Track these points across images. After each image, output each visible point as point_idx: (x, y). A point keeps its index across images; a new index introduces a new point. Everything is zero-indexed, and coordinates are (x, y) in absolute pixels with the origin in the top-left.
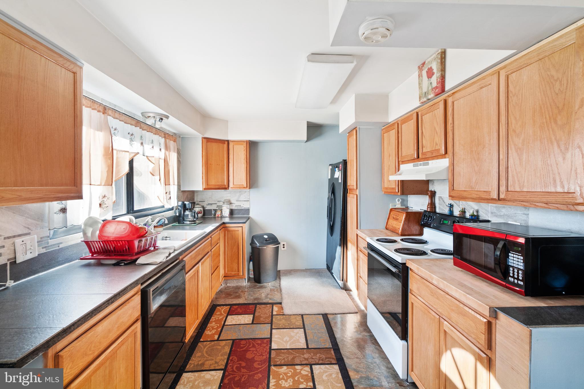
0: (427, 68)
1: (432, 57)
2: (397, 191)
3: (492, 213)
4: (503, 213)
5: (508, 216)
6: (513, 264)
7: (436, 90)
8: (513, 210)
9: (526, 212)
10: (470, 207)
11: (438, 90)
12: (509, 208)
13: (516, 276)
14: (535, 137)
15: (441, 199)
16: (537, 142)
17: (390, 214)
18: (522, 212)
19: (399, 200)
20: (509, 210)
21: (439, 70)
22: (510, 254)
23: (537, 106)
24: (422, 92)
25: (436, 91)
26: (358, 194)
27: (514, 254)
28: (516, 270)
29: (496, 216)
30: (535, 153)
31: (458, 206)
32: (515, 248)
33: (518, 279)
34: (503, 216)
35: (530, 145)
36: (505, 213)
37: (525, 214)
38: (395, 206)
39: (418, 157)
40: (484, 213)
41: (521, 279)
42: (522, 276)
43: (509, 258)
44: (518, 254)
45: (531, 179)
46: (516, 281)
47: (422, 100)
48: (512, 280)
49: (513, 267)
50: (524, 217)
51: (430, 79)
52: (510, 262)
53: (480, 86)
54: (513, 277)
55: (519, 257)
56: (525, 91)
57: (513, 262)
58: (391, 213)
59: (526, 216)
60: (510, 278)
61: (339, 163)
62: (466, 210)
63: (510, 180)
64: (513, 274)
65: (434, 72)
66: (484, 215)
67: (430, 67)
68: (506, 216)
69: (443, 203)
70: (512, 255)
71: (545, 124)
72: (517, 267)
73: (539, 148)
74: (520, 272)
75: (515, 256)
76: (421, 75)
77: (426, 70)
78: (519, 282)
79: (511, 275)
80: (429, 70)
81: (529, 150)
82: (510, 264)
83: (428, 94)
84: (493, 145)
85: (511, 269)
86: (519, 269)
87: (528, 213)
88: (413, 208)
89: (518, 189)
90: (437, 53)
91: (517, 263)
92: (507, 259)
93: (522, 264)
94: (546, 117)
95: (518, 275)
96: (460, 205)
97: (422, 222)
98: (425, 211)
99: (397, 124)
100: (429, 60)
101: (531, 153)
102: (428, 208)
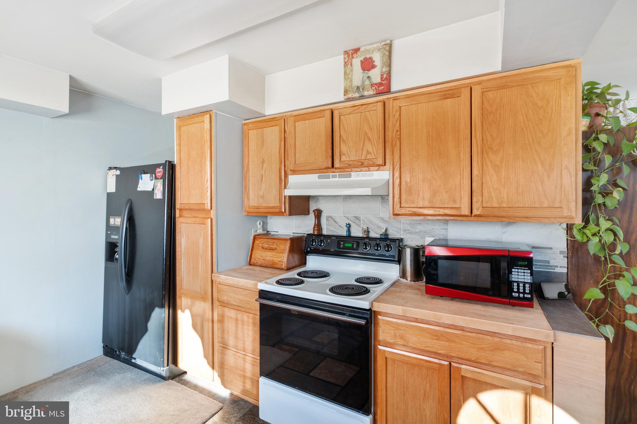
0: (363, 57)
1: (375, 46)
2: (283, 211)
3: (404, 230)
4: (419, 229)
5: (424, 232)
6: (517, 279)
7: (379, 87)
8: (430, 226)
9: (445, 227)
10: (375, 226)
11: (383, 87)
12: (426, 225)
13: (521, 291)
14: (516, 157)
15: (330, 219)
16: (518, 161)
17: (254, 242)
18: (441, 227)
19: (260, 224)
20: (426, 226)
21: (387, 64)
22: (513, 270)
23: (518, 127)
24: (352, 85)
25: (380, 89)
26: (212, 217)
27: (518, 269)
28: (521, 285)
29: (411, 233)
30: (516, 171)
31: (358, 225)
32: (520, 263)
33: (524, 293)
34: (419, 232)
35: (510, 163)
36: (421, 230)
37: (444, 229)
38: (256, 232)
39: (333, 166)
40: (394, 231)
41: (528, 292)
42: (529, 289)
43: (512, 274)
44: (524, 268)
45: (511, 195)
46: (521, 295)
47: (351, 95)
48: (517, 295)
49: (517, 282)
50: (443, 232)
51: (366, 71)
52: (514, 278)
53: (444, 95)
54: (518, 292)
55: (525, 271)
56: (504, 111)
57: (517, 277)
58: (256, 242)
59: (445, 231)
60: (514, 294)
61: (158, 166)
62: (369, 230)
63: (485, 196)
64: (518, 289)
65: (376, 65)
66: (395, 233)
67: (368, 56)
68: (422, 232)
69: (334, 223)
70: (517, 270)
71: (528, 145)
72: (523, 281)
73: (521, 167)
74: (527, 286)
75: (519, 270)
76: (350, 63)
77: (362, 58)
78: (526, 296)
79: (515, 290)
80: (367, 60)
81: (509, 168)
82: (513, 279)
83: (363, 89)
84: (464, 160)
85: (515, 284)
86: (524, 283)
87: (447, 228)
88: (278, 232)
89: (496, 205)
90: (383, 43)
91: (523, 277)
92: (510, 275)
93: (529, 278)
94: (528, 139)
95: (524, 289)
96: (360, 225)
97: (307, 248)
98: (309, 235)
99: (283, 120)
100: (368, 47)
101: (511, 171)
102: (314, 230)
